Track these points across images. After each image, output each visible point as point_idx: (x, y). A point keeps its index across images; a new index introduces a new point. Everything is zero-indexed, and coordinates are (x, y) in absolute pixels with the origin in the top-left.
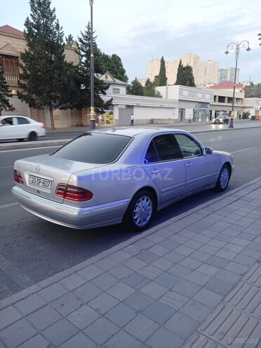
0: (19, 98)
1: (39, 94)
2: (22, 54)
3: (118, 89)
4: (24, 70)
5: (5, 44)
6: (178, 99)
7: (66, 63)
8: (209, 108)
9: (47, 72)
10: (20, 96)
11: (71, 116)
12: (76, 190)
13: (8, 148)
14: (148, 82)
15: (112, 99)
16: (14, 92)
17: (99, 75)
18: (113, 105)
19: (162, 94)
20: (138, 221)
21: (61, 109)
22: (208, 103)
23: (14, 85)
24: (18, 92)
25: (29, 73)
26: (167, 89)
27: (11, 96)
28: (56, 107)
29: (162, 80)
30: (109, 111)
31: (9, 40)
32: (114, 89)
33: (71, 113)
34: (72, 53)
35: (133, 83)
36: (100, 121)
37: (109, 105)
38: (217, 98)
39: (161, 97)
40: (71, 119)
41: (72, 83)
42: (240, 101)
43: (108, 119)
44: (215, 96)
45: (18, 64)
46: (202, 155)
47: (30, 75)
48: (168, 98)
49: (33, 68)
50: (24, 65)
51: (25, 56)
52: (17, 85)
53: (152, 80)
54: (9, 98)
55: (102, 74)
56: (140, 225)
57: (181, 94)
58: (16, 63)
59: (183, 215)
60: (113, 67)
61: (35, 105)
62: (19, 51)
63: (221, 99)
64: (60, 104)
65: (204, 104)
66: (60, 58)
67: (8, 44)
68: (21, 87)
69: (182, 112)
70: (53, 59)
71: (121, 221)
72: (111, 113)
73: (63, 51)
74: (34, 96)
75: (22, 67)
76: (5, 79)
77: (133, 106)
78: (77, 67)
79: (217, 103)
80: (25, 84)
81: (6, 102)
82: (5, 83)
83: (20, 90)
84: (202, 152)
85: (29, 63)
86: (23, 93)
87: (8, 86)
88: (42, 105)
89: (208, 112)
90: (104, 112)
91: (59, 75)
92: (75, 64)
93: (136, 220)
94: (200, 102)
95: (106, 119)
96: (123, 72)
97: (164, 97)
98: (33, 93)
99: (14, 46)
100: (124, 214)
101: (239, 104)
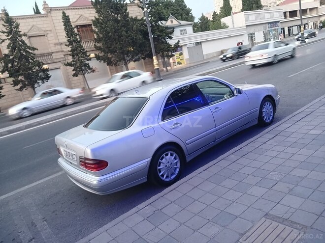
0: (98, 60)
1: (113, 52)
2: (93, 21)
3: (185, 30)
4: (97, 34)
5: (79, 16)
6: (245, 25)
7: (132, 18)
8: (280, 26)
9: (115, 32)
10: (98, 58)
11: (146, 65)
12: (92, 162)
13: (86, 109)
14: (215, 15)
15: (179, 42)
16: (92, 55)
17: (164, 22)
18: (181, 46)
19: (227, 24)
20: (165, 176)
21: (135, 61)
22: (278, 22)
23: (92, 49)
24: (96, 55)
25: (101, 35)
26: (232, 18)
27: (90, 59)
28: (130, 61)
29: (227, 10)
30: (179, 53)
31: (81, 12)
32: (181, 31)
33: (145, 63)
34: (136, 8)
35: (200, 19)
36: (172, 64)
37: (177, 47)
38: (288, 14)
39: (227, 27)
40: (146, 68)
41: (139, 36)
42: (315, 11)
43: (179, 60)
44: (285, 13)
45: (92, 31)
46: (234, 95)
47: (102, 38)
48: (235, 26)
49: (103, 31)
50: (97, 30)
51: (96, 22)
52: (94, 49)
53: (218, 12)
54: (89, 62)
55: (166, 20)
56: (168, 179)
57: (247, 20)
58: (90, 30)
59: (211, 163)
60: (177, 10)
61: (112, 62)
62: (91, 18)
63: (293, 14)
64: (133, 57)
65: (274, 23)
66: (125, 16)
67: (81, 16)
68: (97, 50)
69: (252, 37)
70: (119, 19)
71: (146, 180)
72: (181, 54)
73: (126, 9)
74: (110, 56)
75: (95, 32)
76: (82, 47)
77: (201, 42)
78: (142, 19)
79: (288, 19)
80: (100, 46)
81: (88, 66)
82: (84, 50)
83: (97, 53)
84: (233, 93)
85: (100, 28)
86: (100, 55)
87: (86, 52)
88: (117, 61)
89: (280, 31)
90: (174, 55)
91: (127, 32)
92: (139, 18)
93: (163, 176)
94: (268, 23)
95: (177, 61)
96: (188, 12)
97: (231, 26)
98: (108, 53)
99: (86, 16)
100: (147, 173)
101: (314, 14)
